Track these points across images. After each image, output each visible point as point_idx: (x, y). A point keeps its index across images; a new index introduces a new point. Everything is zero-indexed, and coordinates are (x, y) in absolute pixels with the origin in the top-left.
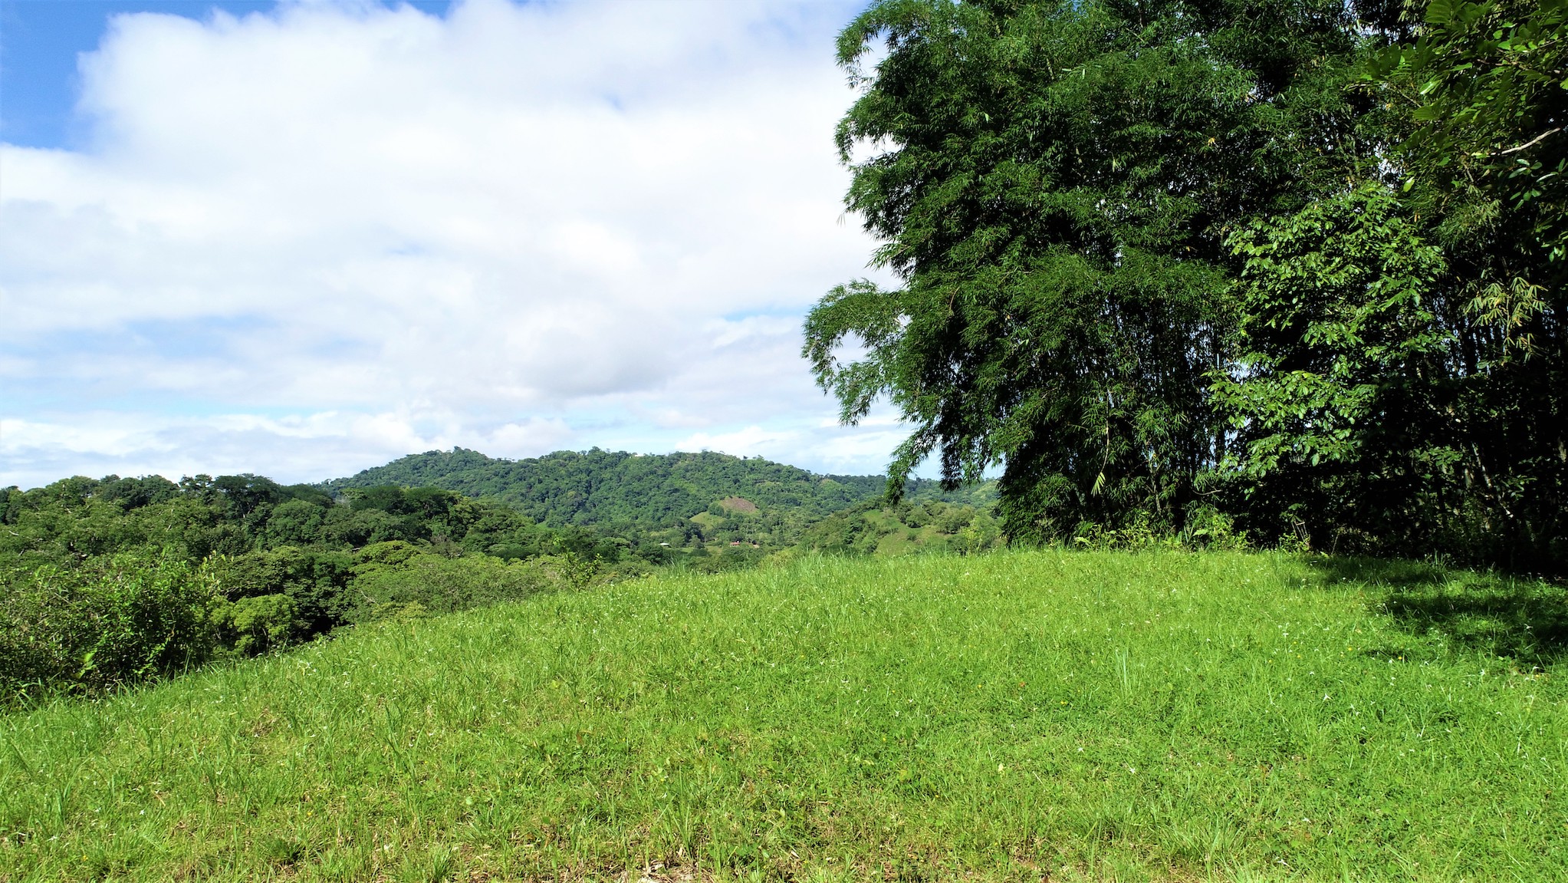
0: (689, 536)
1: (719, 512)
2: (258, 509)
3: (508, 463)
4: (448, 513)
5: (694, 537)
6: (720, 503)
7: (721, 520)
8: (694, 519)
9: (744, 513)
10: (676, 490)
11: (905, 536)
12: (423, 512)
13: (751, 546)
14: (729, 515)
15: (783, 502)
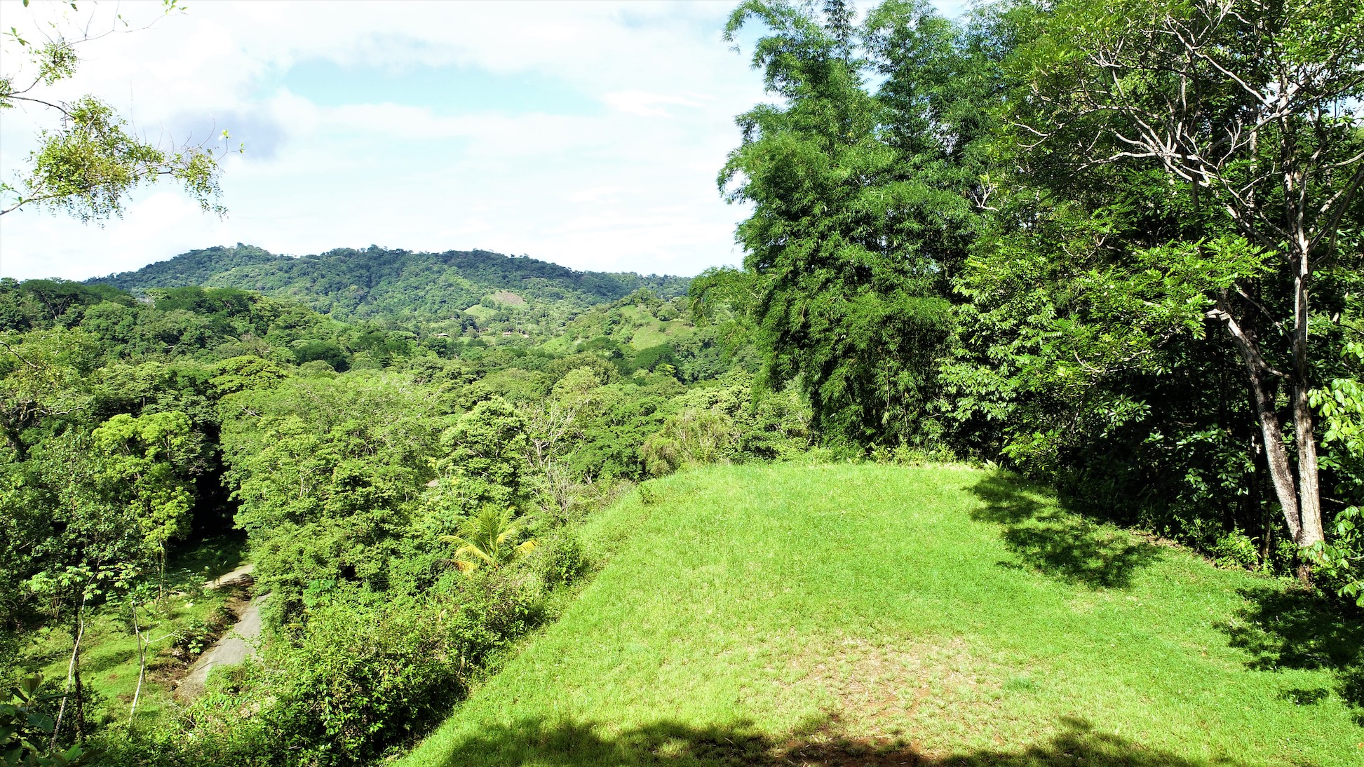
0: (464, 328)
1: (490, 305)
2: (69, 311)
3: (290, 258)
4: (249, 311)
5: (470, 328)
6: (491, 297)
7: (493, 312)
8: (468, 311)
9: (514, 306)
10: (450, 285)
11: (657, 328)
12: (225, 311)
13: (521, 336)
14: (499, 308)
15: (547, 296)
